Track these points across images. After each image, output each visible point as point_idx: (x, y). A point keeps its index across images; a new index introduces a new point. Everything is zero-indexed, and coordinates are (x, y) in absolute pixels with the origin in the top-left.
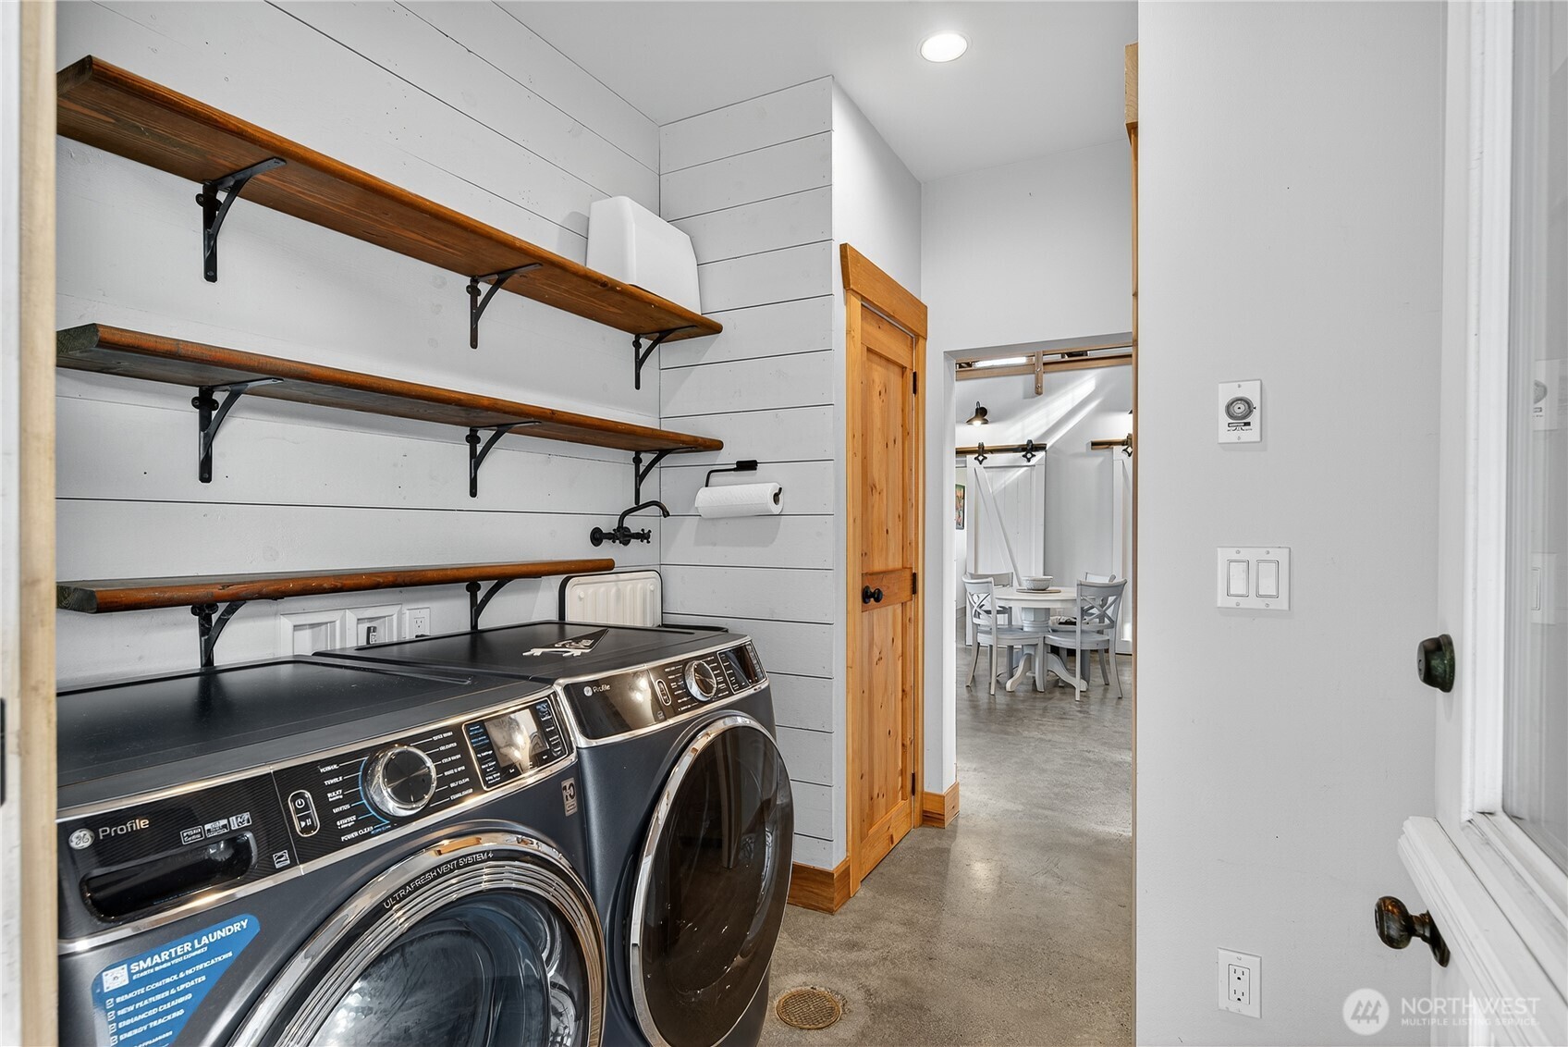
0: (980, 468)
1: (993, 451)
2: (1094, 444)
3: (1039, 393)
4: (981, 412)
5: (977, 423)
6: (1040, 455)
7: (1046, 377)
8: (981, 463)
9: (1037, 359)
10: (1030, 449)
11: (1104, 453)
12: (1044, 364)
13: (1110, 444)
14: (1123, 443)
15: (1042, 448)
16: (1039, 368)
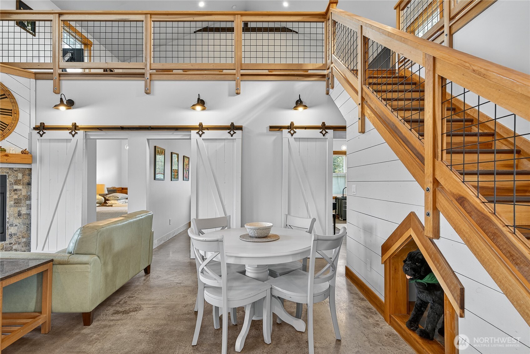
0: (200, 140)
1: (208, 128)
2: (272, 128)
3: (238, 94)
4: (201, 102)
5: (199, 108)
6: (238, 132)
7: (242, 83)
8: (201, 136)
9: (237, 72)
10: (233, 128)
11: (277, 134)
12: (242, 75)
13: (280, 128)
14: (288, 128)
15: (240, 128)
16: (239, 77)
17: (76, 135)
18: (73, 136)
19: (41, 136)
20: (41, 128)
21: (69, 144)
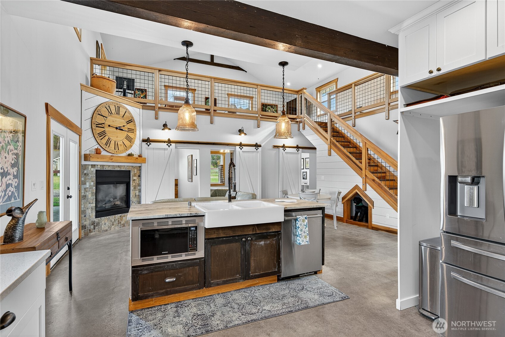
0: (241, 151)
1: (244, 145)
2: (274, 147)
3: (259, 127)
6: (260, 148)
7: (261, 122)
8: (241, 149)
9: (259, 116)
10: (257, 146)
12: (261, 118)
13: (278, 147)
14: (282, 147)
15: (260, 146)
16: (259, 118)
17: (170, 146)
18: (169, 147)
19: (149, 146)
20: (147, 141)
21: (166, 152)
